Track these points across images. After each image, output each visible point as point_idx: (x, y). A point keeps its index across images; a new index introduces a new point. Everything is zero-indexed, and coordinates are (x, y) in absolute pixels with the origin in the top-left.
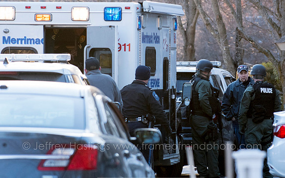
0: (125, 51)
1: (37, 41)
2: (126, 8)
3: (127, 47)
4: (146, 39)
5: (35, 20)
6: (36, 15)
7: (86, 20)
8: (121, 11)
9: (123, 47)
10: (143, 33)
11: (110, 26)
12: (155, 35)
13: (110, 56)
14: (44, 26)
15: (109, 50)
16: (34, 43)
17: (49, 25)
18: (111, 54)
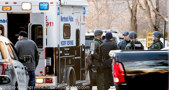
0: (51, 26)
1: (4, 21)
2: (51, 3)
3: (52, 24)
4: (64, 19)
5: (3, 10)
6: (3, 7)
7: (29, 9)
8: (48, 5)
9: (49, 24)
10: (61, 17)
11: (42, 13)
12: (70, 17)
13: (42, 29)
14: (7, 13)
15: (42, 26)
16: (2, 22)
17: (10, 12)
18: (42, 28)
